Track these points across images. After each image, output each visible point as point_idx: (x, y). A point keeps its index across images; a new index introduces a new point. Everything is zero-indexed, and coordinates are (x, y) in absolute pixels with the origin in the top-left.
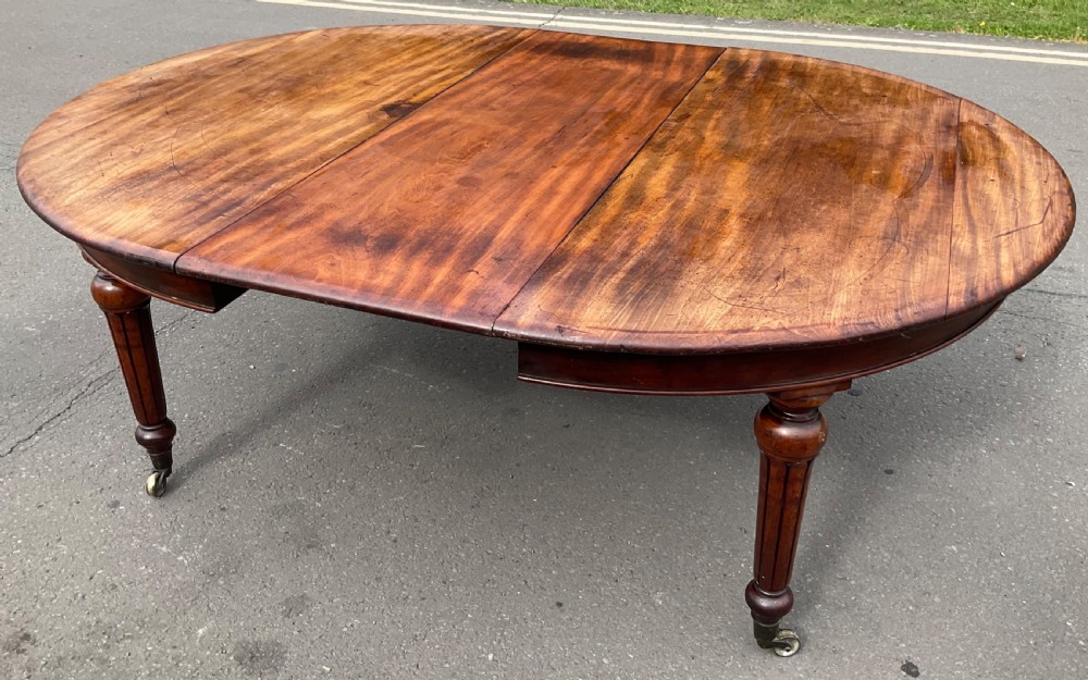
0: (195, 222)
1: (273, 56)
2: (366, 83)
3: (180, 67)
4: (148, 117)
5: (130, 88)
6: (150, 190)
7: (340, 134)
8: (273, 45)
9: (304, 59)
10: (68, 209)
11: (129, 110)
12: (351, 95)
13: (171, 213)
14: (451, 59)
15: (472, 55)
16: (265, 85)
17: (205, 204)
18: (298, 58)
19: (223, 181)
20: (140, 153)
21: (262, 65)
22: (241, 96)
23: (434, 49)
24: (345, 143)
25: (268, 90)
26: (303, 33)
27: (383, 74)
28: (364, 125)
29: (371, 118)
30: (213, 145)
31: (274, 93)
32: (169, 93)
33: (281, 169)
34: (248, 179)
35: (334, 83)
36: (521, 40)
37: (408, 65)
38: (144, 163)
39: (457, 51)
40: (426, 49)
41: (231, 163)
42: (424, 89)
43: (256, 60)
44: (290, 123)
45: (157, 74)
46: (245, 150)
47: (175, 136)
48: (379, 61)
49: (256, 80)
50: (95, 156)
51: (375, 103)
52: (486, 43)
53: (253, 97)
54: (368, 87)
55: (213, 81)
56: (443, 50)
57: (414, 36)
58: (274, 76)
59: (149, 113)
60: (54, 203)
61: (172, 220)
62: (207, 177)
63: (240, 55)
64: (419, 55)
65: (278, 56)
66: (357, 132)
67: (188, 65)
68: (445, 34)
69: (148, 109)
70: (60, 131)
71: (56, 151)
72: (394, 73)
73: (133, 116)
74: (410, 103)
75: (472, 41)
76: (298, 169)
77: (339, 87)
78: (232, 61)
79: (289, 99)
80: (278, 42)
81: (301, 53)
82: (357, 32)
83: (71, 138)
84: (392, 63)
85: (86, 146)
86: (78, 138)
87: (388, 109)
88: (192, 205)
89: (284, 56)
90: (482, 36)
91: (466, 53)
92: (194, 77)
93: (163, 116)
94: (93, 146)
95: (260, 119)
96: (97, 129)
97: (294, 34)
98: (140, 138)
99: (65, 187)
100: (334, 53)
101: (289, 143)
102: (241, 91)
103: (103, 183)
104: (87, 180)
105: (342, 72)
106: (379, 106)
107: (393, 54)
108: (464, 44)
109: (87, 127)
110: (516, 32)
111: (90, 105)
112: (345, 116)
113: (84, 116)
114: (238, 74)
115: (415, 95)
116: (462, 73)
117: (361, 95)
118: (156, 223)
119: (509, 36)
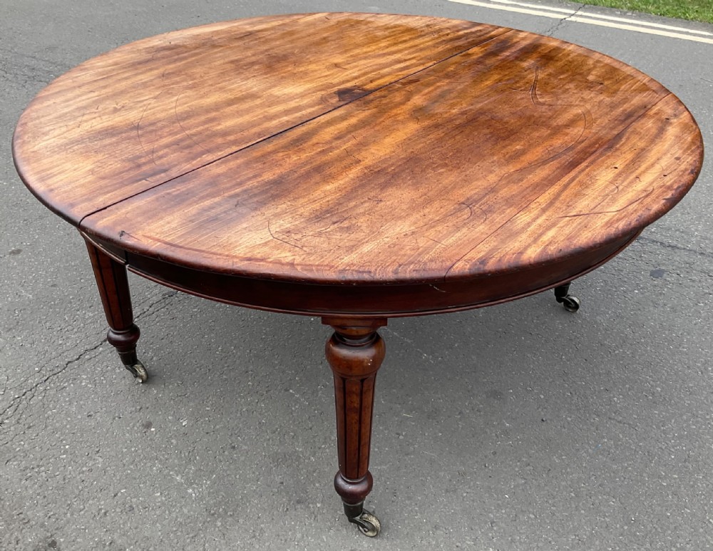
0: (122, 182)
1: (275, 33)
2: (336, 65)
3: (198, 35)
4: (145, 78)
5: (148, 50)
6: (105, 146)
7: (287, 112)
8: (281, 22)
9: (298, 39)
10: (32, 154)
11: (136, 69)
12: (319, 76)
13: (106, 170)
14: (421, 50)
15: (440, 49)
16: (253, 59)
17: (139, 166)
18: (294, 37)
19: (167, 146)
20: (120, 109)
21: (262, 40)
22: (229, 67)
23: (411, 39)
24: (288, 121)
25: (253, 64)
26: (310, 14)
27: (356, 58)
28: (312, 107)
29: (323, 100)
30: (180, 109)
31: (256, 67)
32: (176, 57)
33: (220, 140)
34: (189, 147)
35: (311, 62)
36: (491, 38)
37: (381, 52)
38: (117, 120)
39: (430, 43)
40: (404, 39)
41: (183, 129)
42: (383, 76)
43: (261, 35)
44: (253, 96)
45: (177, 39)
46: (203, 118)
47: (155, 98)
48: (358, 46)
49: (249, 53)
50: (85, 108)
51: (334, 86)
52: (459, 38)
53: (240, 67)
54: (337, 69)
55: (216, 50)
56: (417, 42)
57: (399, 26)
58: (267, 50)
59: (149, 74)
60: (25, 148)
61: (103, 178)
62: (157, 140)
63: (250, 29)
64: (395, 44)
65: (280, 33)
66: (304, 112)
67: (205, 34)
68: (428, 26)
69: (151, 70)
70: (73, 82)
71: (58, 100)
72: (365, 58)
73: (136, 75)
74: (362, 89)
75: (448, 35)
76: (235, 143)
77: (312, 67)
78: (241, 33)
79: (266, 74)
80: (287, 20)
81: (298, 32)
82: (355, 18)
83: (78, 89)
84: (369, 49)
85: (84, 97)
86: (84, 89)
87: (341, 93)
88: (128, 165)
89: (284, 34)
90: (458, 31)
91: (435, 46)
92: (204, 44)
93: (159, 77)
94: (88, 99)
95: (231, 90)
96: (102, 83)
97: (303, 14)
98: (129, 95)
99: (43, 134)
100: (325, 35)
101: (242, 116)
102: (232, 62)
103: (76, 134)
104: (64, 129)
105: (322, 53)
106: (336, 89)
107: (375, 40)
108: (440, 37)
109: (95, 81)
110: (491, 29)
111: (111, 61)
112: (302, 96)
113: (100, 70)
114: (239, 46)
115: (371, 82)
116: (423, 64)
117: (326, 76)
118: (90, 178)
119: (482, 33)
